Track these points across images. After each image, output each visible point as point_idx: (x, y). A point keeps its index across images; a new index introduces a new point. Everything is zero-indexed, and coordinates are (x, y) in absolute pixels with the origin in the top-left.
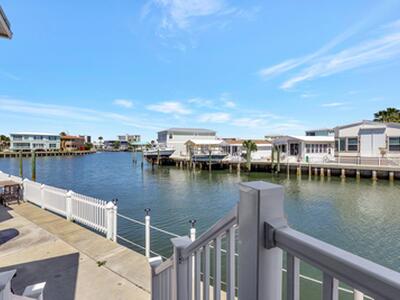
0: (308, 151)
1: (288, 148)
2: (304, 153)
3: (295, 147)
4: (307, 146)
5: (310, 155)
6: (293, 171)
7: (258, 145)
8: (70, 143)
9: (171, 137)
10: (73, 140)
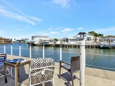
0: (70, 41)
1: (66, 40)
2: (69, 42)
3: (67, 40)
4: (70, 40)
5: (71, 42)
6: (66, 46)
7: (58, 40)
8: (3, 40)
9: (35, 38)
10: (4, 39)
